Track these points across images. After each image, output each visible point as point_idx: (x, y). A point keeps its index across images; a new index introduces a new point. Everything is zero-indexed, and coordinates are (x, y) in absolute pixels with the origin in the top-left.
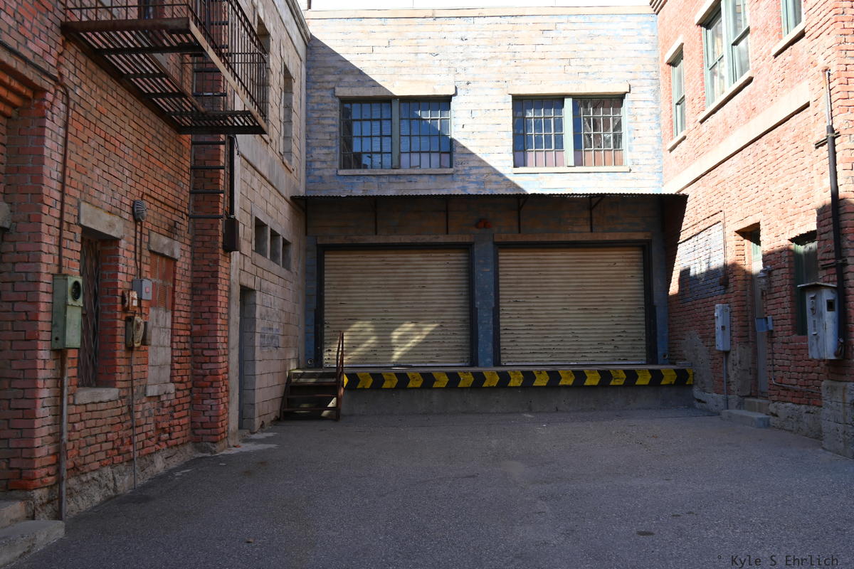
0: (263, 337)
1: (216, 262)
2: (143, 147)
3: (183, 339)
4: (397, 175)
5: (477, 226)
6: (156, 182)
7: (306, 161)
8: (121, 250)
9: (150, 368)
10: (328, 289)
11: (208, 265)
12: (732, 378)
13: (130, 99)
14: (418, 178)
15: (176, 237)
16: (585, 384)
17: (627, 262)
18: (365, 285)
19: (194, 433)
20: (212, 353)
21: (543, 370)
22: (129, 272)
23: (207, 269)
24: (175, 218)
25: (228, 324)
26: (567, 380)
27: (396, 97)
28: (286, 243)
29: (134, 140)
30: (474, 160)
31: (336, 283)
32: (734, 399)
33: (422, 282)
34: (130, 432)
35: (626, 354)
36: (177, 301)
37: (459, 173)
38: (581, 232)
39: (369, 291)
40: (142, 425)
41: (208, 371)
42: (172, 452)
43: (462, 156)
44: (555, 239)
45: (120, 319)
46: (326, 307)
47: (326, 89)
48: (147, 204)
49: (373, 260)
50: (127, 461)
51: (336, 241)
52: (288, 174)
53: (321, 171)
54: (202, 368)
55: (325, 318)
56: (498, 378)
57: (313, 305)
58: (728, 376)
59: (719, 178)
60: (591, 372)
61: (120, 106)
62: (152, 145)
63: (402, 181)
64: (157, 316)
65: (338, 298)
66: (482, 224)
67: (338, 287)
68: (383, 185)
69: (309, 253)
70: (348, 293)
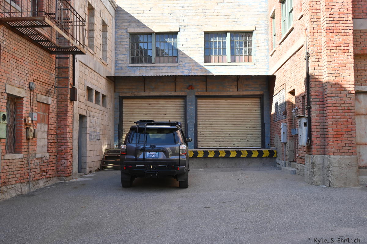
0: (91, 135)
1: (67, 105)
2: (34, 61)
3: (53, 136)
4: (154, 66)
5: (188, 88)
6: (40, 74)
7: (115, 60)
8: (24, 102)
9: (38, 147)
10: (124, 115)
11: (64, 106)
12: (287, 154)
13: (28, 43)
14: (163, 68)
15: (50, 96)
16: (230, 156)
17: (253, 104)
19: (58, 173)
20: (65, 141)
21: (212, 150)
22: (28, 110)
23: (63, 108)
24: (49, 88)
25: (73, 130)
26: (222, 155)
27: (154, 32)
28: (104, 96)
29: (30, 59)
30: (187, 60)
31: (128, 113)
32: (287, 162)
33: (165, 112)
34: (28, 171)
35: (252, 144)
36: (50, 121)
37: (180, 65)
38: (233, 91)
40: (34, 169)
41: (63, 149)
42: (47, 180)
43: (182, 58)
44: (222, 94)
45: (24, 128)
46: (123, 123)
47: (124, 29)
48: (36, 83)
49: (143, 103)
50: (27, 182)
51: (128, 95)
52: (105, 67)
53: (121, 65)
54: (61, 147)
55: (123, 128)
56: (193, 154)
57: (118, 122)
59: (284, 69)
60: (233, 151)
61: (23, 46)
62: (38, 60)
63: (156, 69)
64: (41, 126)
65: (129, 119)
66: (190, 87)
67: (129, 114)
68: (148, 71)
69: (116, 100)
70: (133, 117)
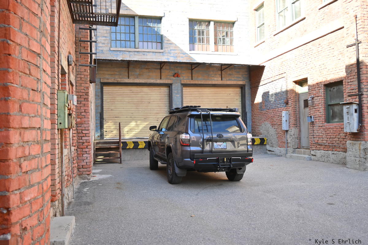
4: (138, 51)
5: (174, 76)
10: (105, 103)
12: (289, 141)
14: (148, 53)
17: (234, 93)
18: (122, 101)
20: (86, 132)
23: (83, 91)
27: (137, 16)
30: (172, 47)
32: (290, 150)
33: (149, 101)
37: (166, 52)
38: (217, 80)
39: (124, 104)
41: (85, 141)
43: (167, 45)
44: (207, 83)
46: (104, 111)
49: (126, 90)
51: (110, 81)
53: (102, 48)
54: (82, 139)
55: (104, 117)
57: (99, 111)
58: (287, 140)
63: (140, 54)
65: (110, 108)
66: (176, 75)
67: (111, 102)
68: (131, 56)
69: (97, 86)
70: (115, 105)
